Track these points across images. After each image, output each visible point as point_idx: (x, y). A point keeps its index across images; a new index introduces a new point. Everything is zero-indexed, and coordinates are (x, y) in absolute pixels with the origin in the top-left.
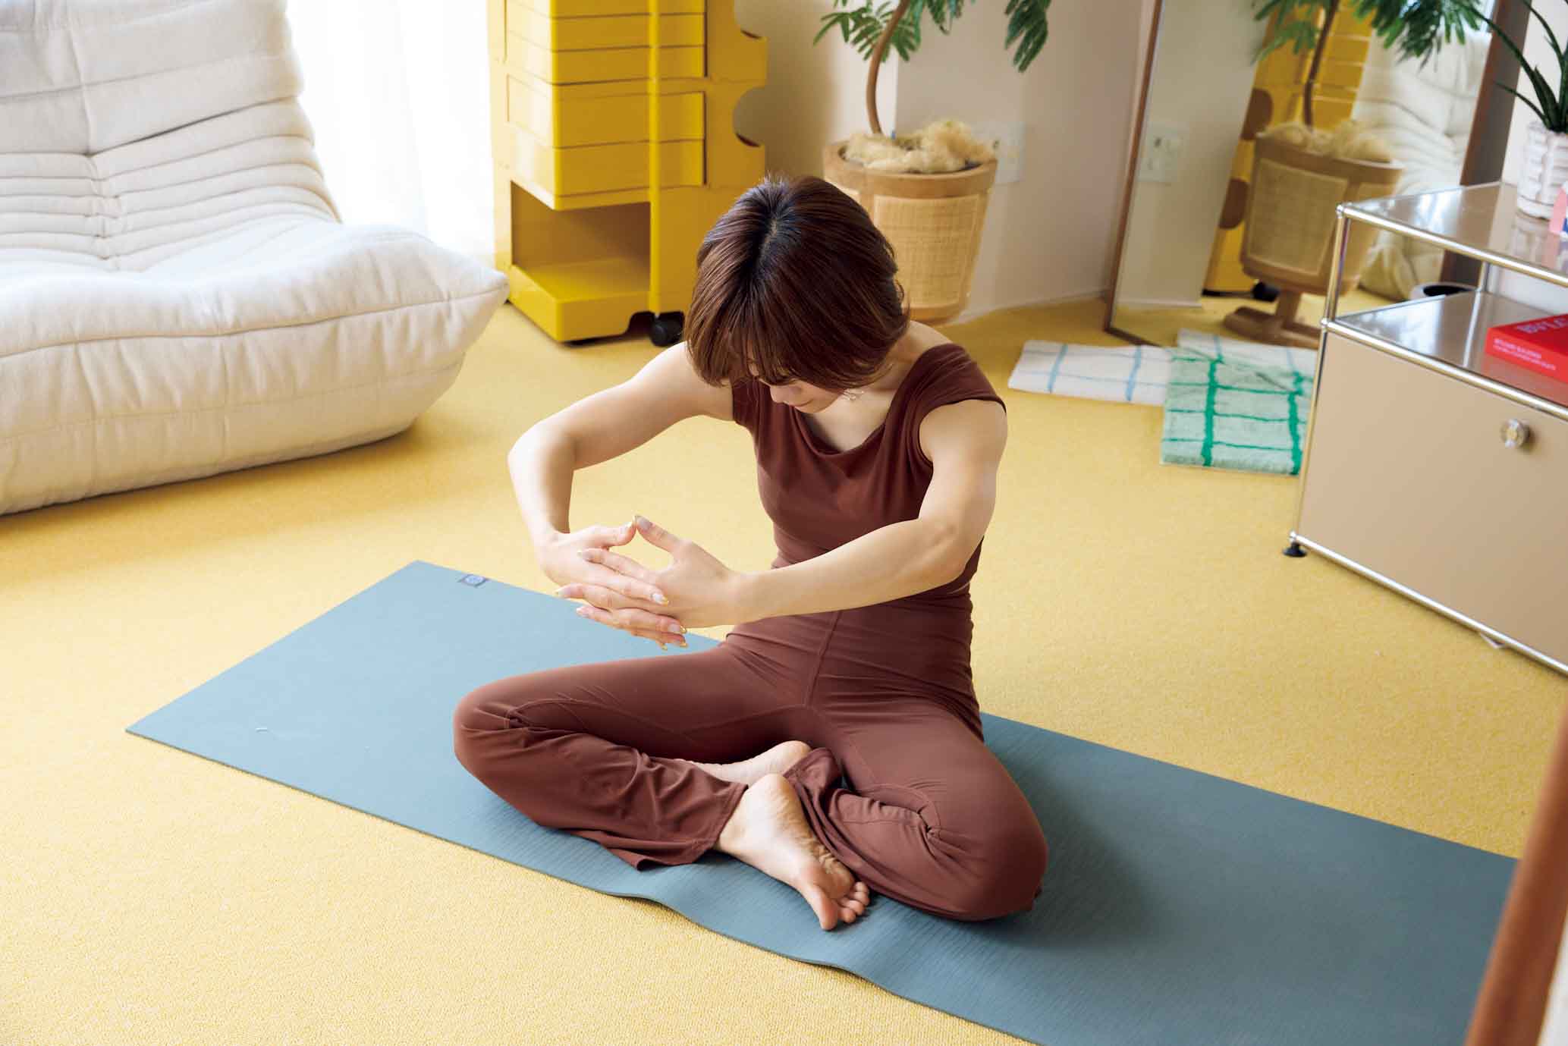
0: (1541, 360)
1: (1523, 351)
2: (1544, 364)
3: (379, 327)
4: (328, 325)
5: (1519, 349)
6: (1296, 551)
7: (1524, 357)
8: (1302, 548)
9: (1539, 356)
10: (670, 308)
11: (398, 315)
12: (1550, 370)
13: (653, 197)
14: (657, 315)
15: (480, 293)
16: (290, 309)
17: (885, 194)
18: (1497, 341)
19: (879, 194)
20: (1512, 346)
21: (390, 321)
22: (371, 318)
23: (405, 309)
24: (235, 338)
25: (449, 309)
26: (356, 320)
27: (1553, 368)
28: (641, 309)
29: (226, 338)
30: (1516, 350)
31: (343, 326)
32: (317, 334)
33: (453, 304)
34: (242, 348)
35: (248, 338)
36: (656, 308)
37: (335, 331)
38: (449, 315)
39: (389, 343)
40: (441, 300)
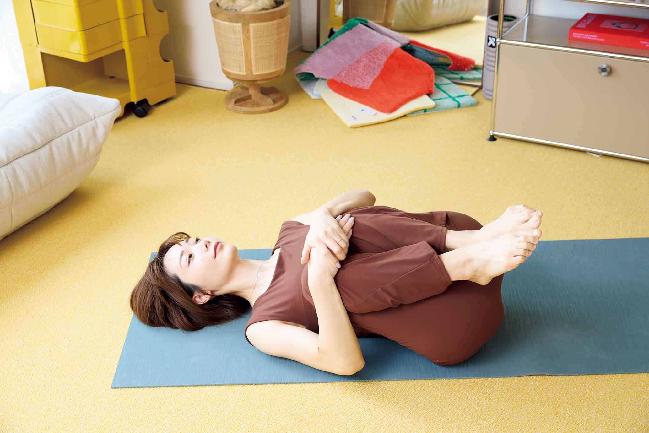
0: (597, 38)
1: (587, 35)
2: (598, 39)
3: (69, 142)
4: (47, 147)
5: (585, 35)
6: (493, 138)
7: (589, 38)
8: (495, 137)
9: (596, 36)
10: (141, 98)
11: (75, 132)
12: (602, 41)
13: (126, 46)
14: (136, 103)
15: (111, 112)
16: (30, 144)
17: (255, 22)
18: (574, 34)
19: (252, 23)
20: (582, 35)
21: (73, 137)
22: (64, 137)
23: (77, 129)
24: (9, 166)
25: (96, 123)
26: (58, 140)
27: (603, 40)
28: (128, 102)
29: (5, 167)
30: (584, 36)
31: (53, 144)
32: (43, 152)
33: (98, 120)
34: (14, 171)
35: (14, 164)
36: (135, 100)
37: (51, 148)
38: (97, 126)
39: (75, 148)
40: (91, 120)
